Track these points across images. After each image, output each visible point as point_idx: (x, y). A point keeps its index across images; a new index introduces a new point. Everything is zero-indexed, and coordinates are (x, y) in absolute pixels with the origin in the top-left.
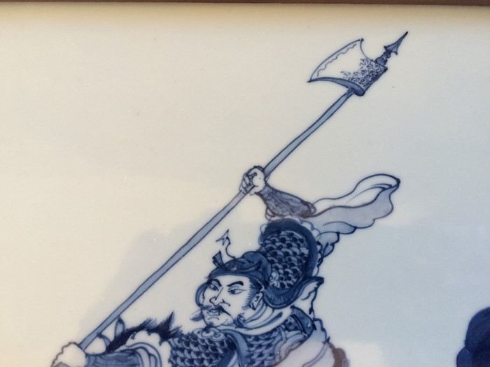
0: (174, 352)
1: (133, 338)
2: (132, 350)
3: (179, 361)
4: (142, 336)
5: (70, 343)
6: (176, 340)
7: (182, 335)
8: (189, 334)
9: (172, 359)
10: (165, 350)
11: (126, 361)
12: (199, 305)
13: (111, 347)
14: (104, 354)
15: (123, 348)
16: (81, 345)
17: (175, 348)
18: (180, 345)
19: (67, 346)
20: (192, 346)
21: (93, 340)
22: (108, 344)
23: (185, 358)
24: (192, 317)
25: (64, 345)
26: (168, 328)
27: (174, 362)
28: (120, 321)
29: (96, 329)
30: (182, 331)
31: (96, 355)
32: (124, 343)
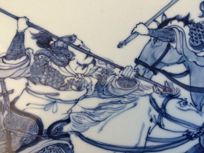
0: (191, 31)
1: (171, 23)
2: (170, 28)
3: (194, 35)
4: (175, 22)
5: (140, 23)
6: (192, 25)
7: (195, 23)
8: (198, 23)
9: (190, 34)
10: (187, 30)
11: (168, 33)
12: (202, 11)
13: (160, 26)
14: (157, 29)
15: (166, 27)
16: (146, 24)
17: (191, 29)
18: (194, 28)
19: (138, 24)
20: (199, 29)
21: (151, 22)
22: (159, 25)
23: (197, 34)
24: (199, 16)
25: (137, 24)
26: (188, 19)
27: (192, 35)
28: (164, 15)
29: (153, 18)
30: (194, 21)
31: (153, 30)
32: (166, 25)
